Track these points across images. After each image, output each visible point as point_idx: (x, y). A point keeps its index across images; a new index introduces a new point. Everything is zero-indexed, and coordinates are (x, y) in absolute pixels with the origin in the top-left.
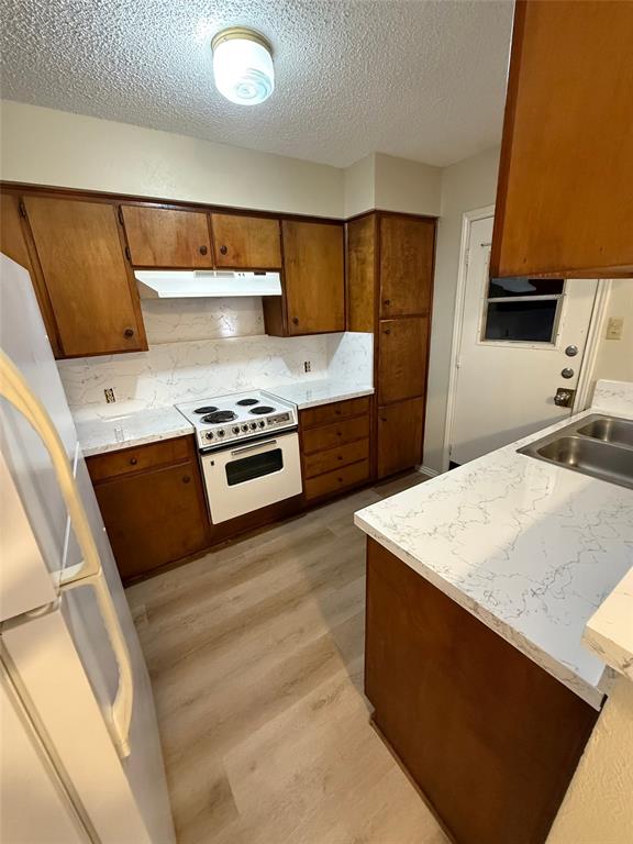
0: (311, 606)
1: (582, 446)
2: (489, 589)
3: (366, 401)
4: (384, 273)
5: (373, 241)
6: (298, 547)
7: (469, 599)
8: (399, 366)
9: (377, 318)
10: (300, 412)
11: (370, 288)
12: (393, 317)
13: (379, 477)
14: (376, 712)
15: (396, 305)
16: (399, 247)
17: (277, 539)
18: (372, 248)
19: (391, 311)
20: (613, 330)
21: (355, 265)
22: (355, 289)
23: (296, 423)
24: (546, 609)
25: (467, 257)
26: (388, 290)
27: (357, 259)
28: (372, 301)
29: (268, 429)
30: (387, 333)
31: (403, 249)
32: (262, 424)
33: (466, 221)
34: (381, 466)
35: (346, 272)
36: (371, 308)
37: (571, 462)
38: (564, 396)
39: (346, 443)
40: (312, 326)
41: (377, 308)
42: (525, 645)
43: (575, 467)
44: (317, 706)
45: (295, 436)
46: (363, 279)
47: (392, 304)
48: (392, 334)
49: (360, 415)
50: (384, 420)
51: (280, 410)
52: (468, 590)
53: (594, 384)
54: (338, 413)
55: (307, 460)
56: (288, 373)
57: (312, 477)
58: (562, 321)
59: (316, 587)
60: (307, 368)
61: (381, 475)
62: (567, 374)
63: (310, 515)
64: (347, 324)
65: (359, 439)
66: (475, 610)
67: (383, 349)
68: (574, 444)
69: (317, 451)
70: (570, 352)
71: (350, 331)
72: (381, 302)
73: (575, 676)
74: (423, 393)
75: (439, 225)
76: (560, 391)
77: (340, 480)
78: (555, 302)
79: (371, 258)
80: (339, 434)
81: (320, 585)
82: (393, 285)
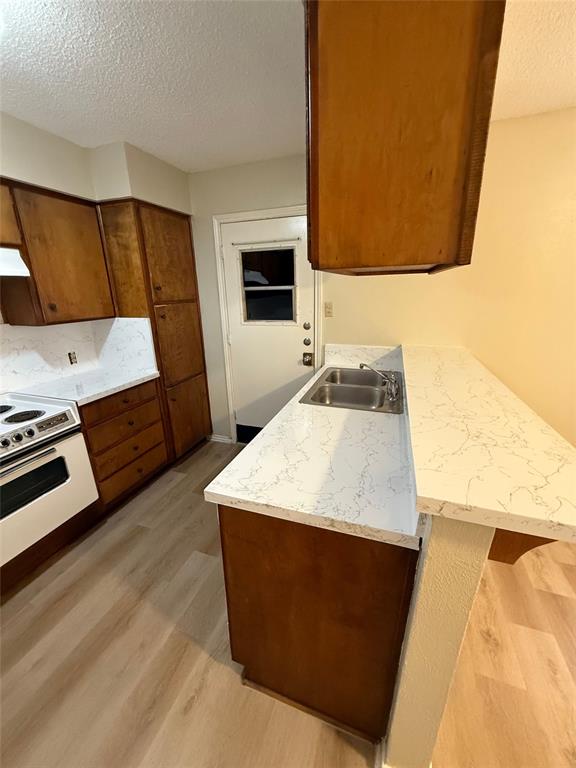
0: (146, 613)
1: (332, 390)
2: (334, 505)
3: (153, 385)
4: (151, 261)
5: (134, 228)
6: (108, 560)
7: (326, 519)
8: (179, 347)
9: (151, 304)
10: (81, 409)
11: (139, 273)
12: (165, 302)
13: (178, 456)
14: (245, 669)
15: (167, 292)
16: (161, 238)
17: (77, 563)
18: (134, 235)
19: (164, 297)
20: (328, 311)
21: (115, 250)
22: (120, 275)
23: (78, 422)
24: (370, 503)
25: (221, 252)
26: (157, 277)
27: (118, 244)
28: (142, 287)
29: (40, 437)
30: (163, 317)
31: (165, 239)
32: (31, 433)
33: (216, 223)
34: (179, 445)
35: (107, 256)
36: (143, 294)
37: (328, 402)
38: (307, 359)
39: (139, 431)
40: (74, 312)
41: (149, 294)
42: (370, 532)
43: (330, 405)
44: (187, 709)
45: (80, 438)
46: (128, 264)
47: (163, 289)
48: (168, 319)
49: (149, 401)
50: (174, 400)
51: (51, 412)
52: (324, 513)
53: (324, 347)
54: (125, 402)
55: (99, 460)
56: (48, 367)
57: (107, 478)
58: (298, 304)
59: (143, 591)
60: (72, 359)
61: (179, 454)
62: (307, 343)
63: (111, 520)
64: (116, 308)
65: (152, 424)
66: (332, 525)
67: (161, 332)
68: (327, 390)
69: (109, 448)
70: (307, 327)
71: (120, 316)
72: (151, 288)
73: (403, 536)
74: (203, 371)
75: (192, 223)
76: (305, 355)
77: (140, 471)
78: (290, 291)
79: (135, 244)
80: (131, 423)
81: (149, 587)
82: (161, 272)
